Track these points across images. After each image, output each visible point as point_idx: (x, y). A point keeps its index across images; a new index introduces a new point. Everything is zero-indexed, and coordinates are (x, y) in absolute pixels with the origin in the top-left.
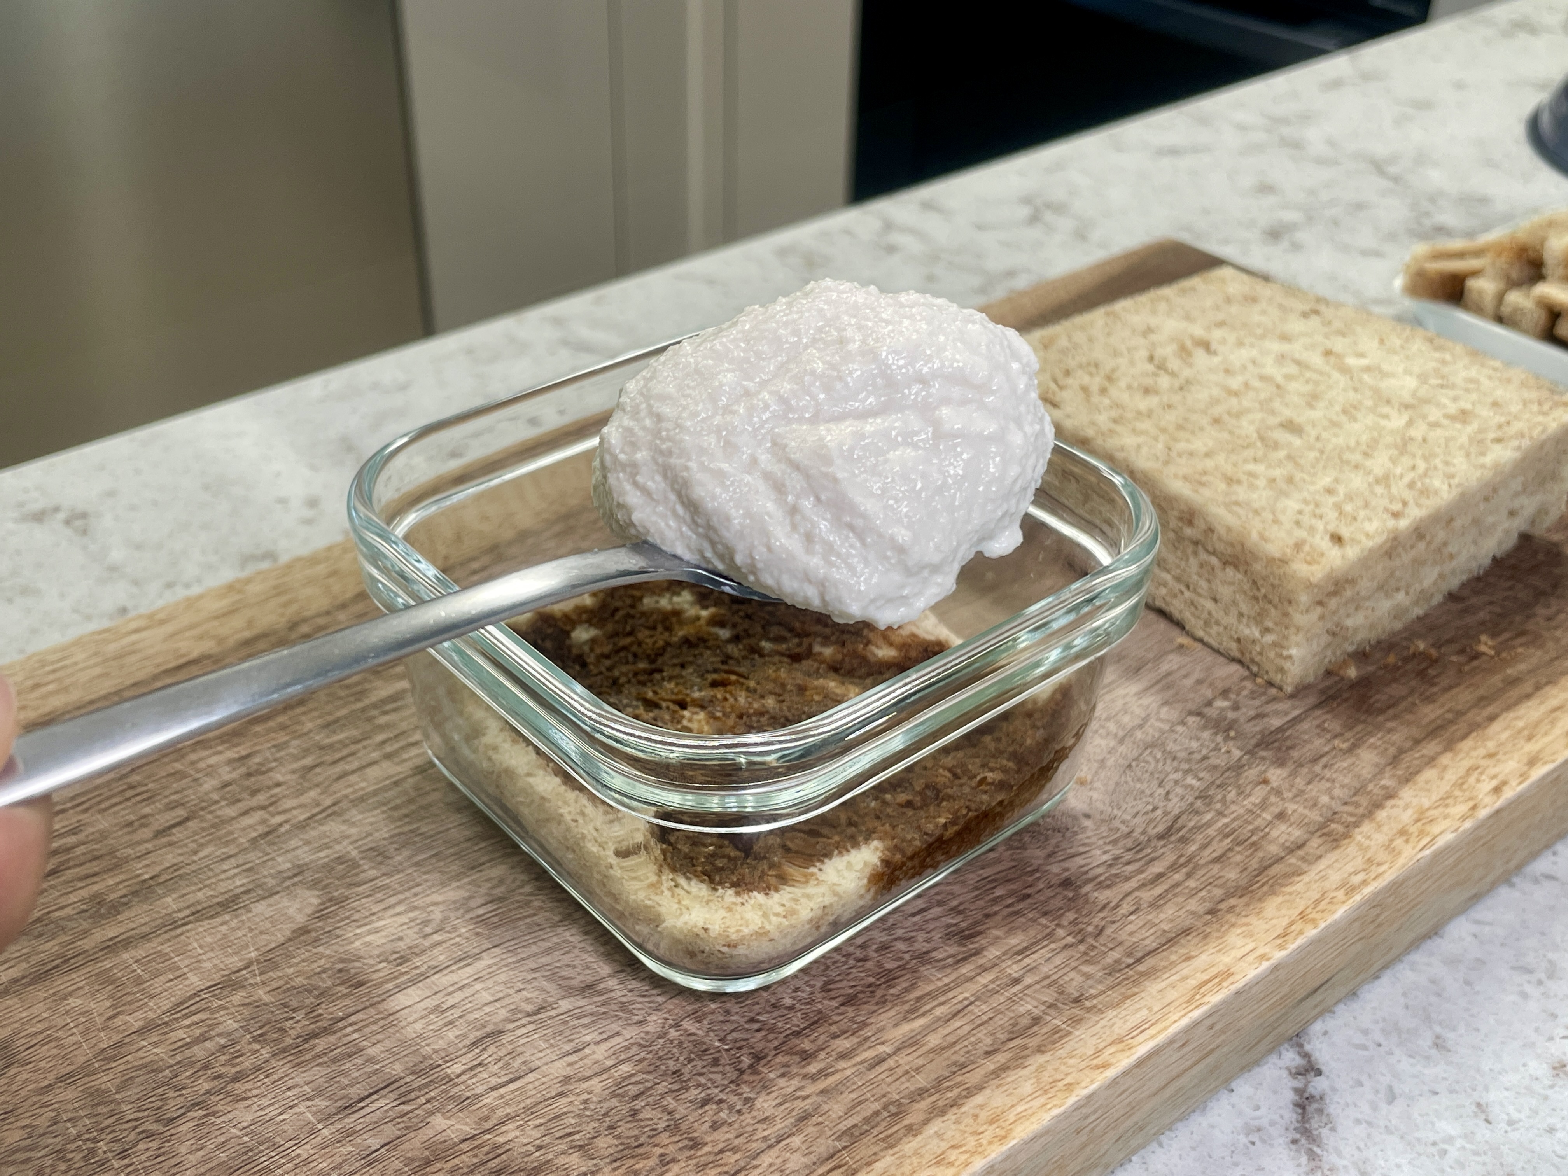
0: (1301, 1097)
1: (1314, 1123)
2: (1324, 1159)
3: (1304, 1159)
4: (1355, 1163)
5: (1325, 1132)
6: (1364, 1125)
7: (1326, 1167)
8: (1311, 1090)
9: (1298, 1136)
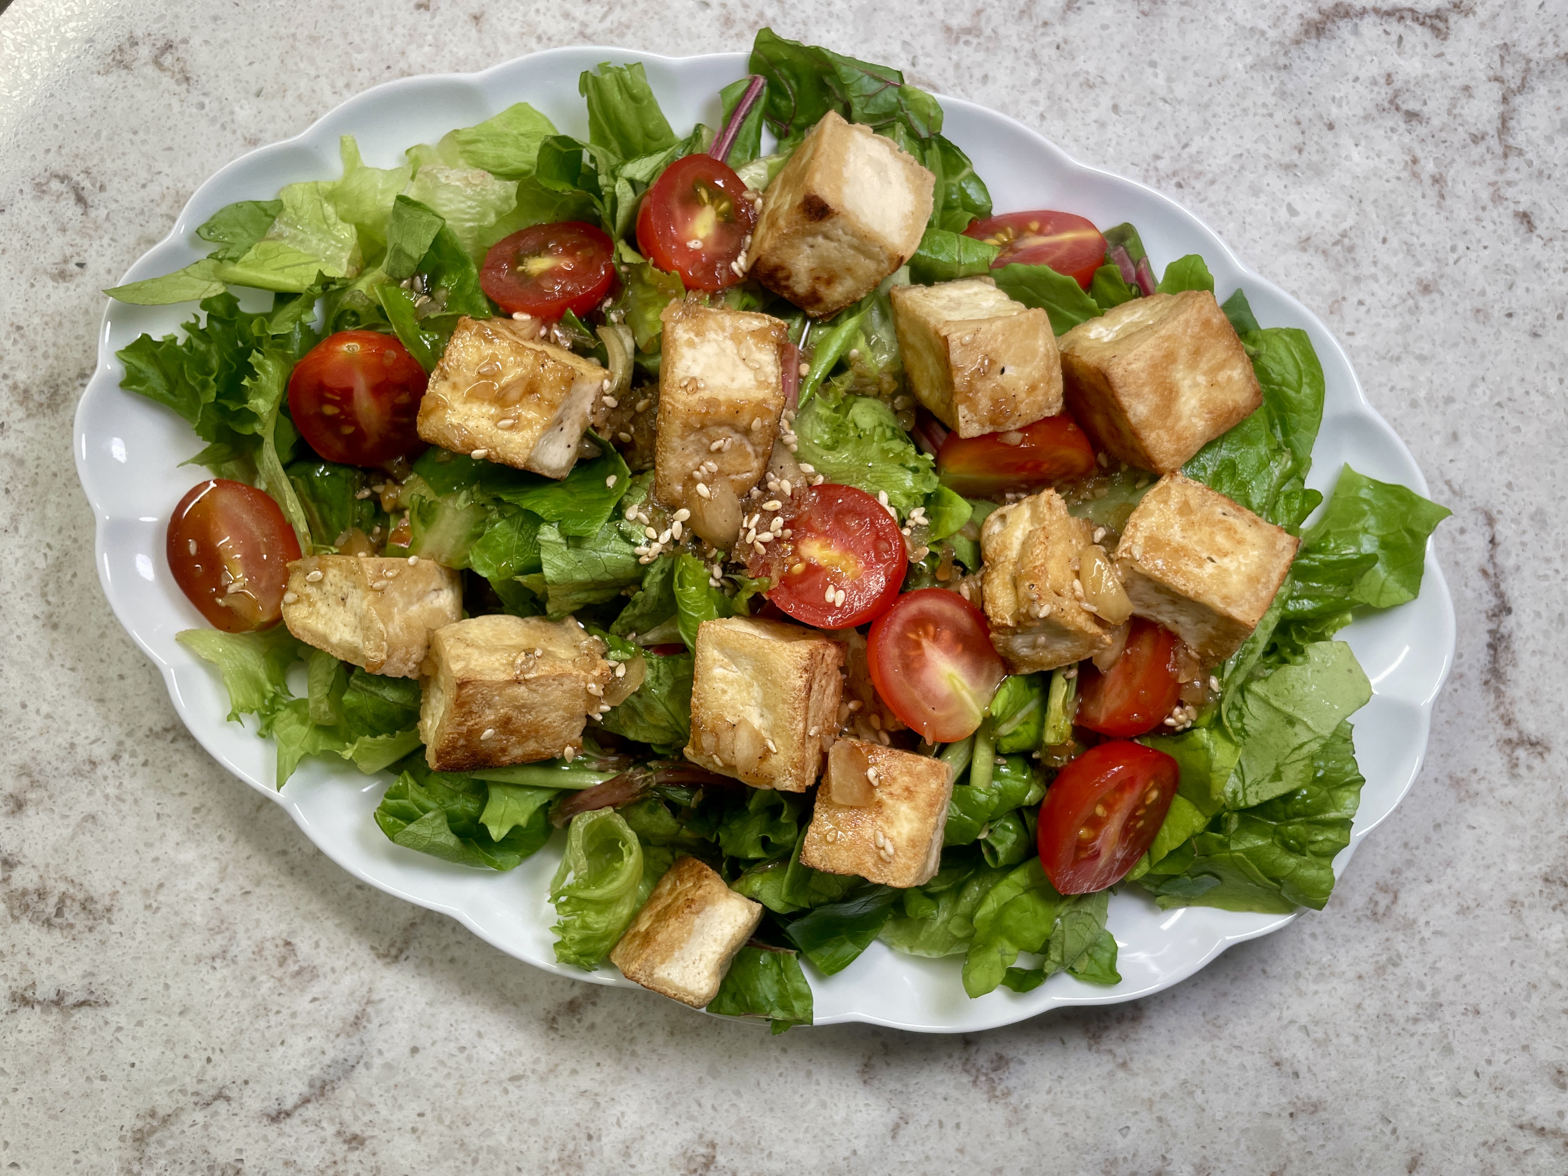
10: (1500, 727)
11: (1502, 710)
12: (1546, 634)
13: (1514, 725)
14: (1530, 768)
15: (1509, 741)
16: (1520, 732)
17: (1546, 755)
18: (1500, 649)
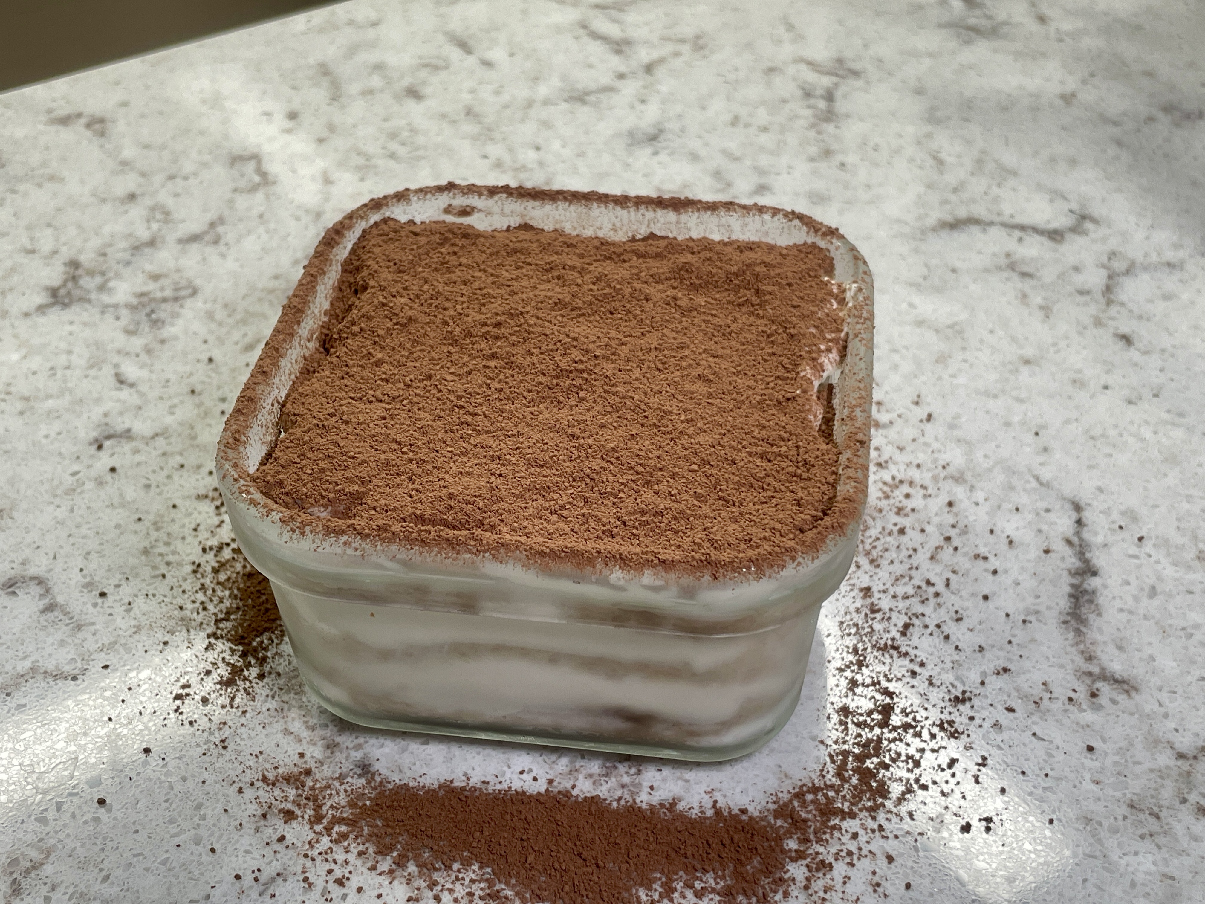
0: (1077, 590)
1: (1084, 610)
2: (1088, 636)
3: (1071, 635)
4: (1113, 640)
5: (1092, 617)
6: (1126, 613)
7: (1089, 640)
8: (1085, 586)
9: (1069, 618)
10: (1080, 661)
11: (1082, 647)
12: (1136, 599)
13: (1095, 661)
14: (1114, 702)
15: (1090, 674)
16: (1103, 669)
17: (1133, 694)
18: (1082, 600)
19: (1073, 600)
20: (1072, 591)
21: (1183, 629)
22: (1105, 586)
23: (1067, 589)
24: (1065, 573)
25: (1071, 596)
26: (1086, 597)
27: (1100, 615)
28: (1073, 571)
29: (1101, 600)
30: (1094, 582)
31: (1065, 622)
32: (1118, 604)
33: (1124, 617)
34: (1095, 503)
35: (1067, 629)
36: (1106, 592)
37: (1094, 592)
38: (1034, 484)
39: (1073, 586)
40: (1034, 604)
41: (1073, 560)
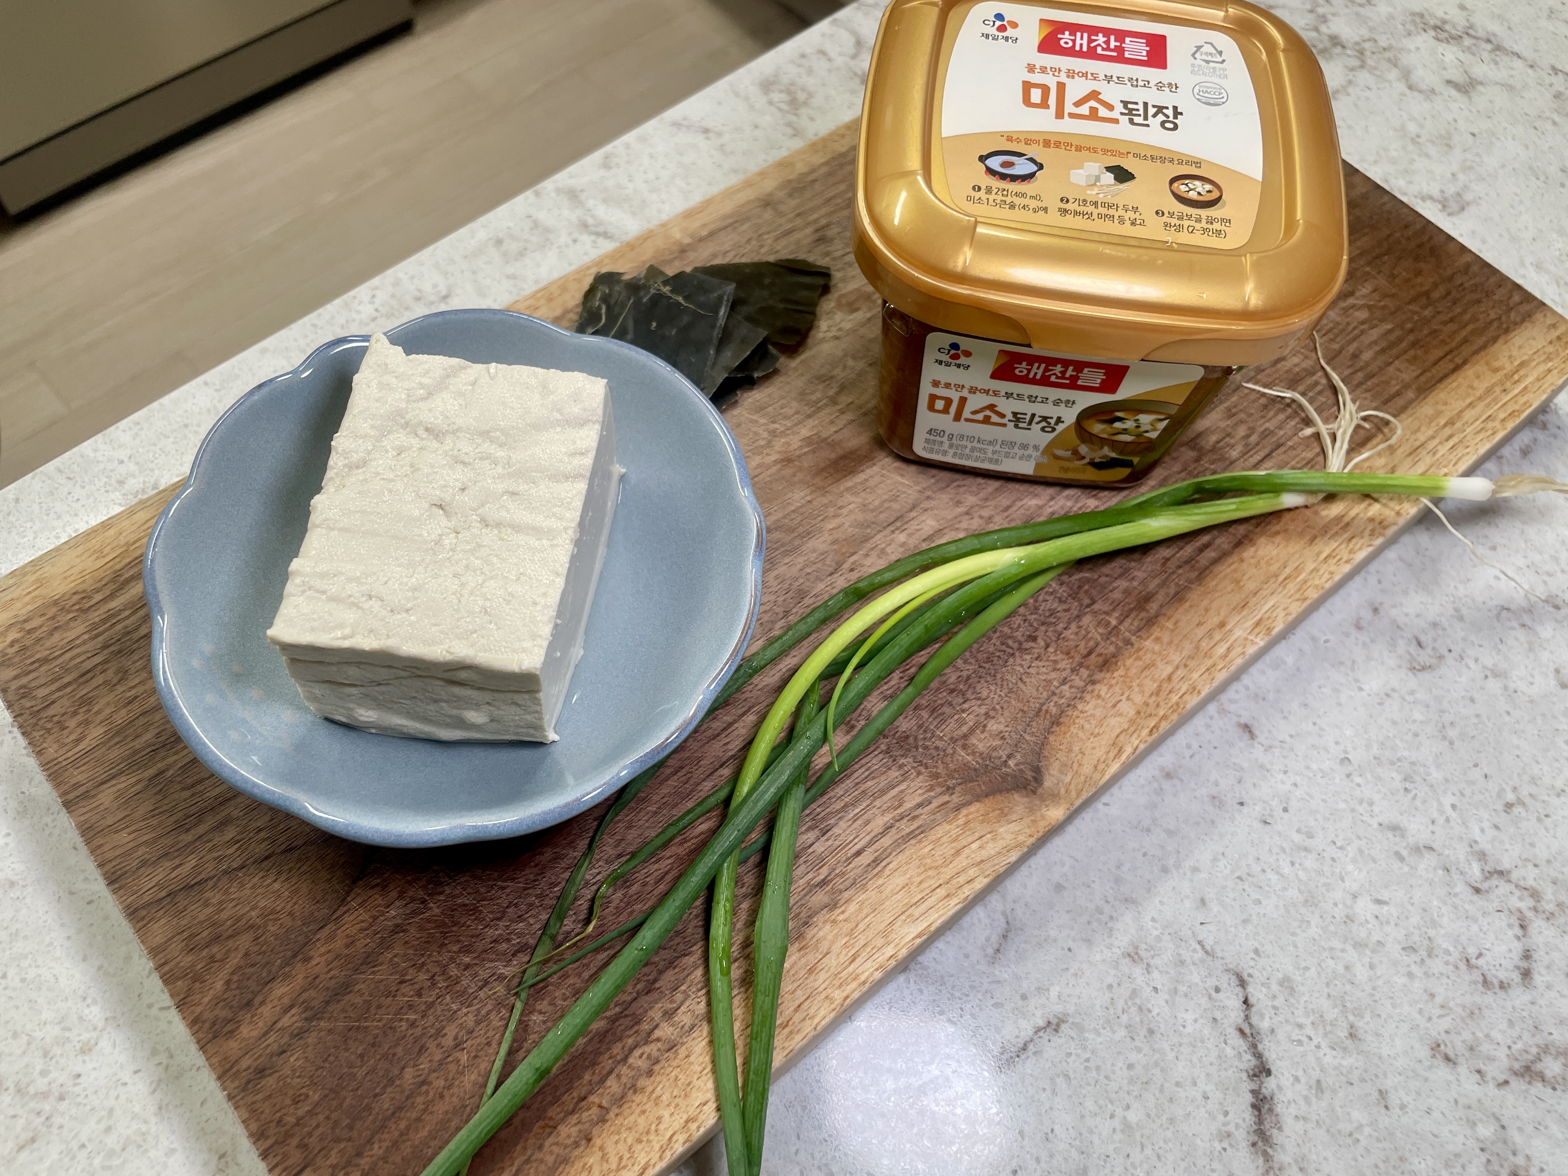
0: (1257, 1098)
1: (1267, 1124)
2: (1275, 1159)
3: (1261, 1160)
4: (1296, 1161)
5: (1275, 1132)
6: (1302, 1122)
7: (1276, 1166)
9: (1256, 1138)
19: (1256, 1113)
20: (1254, 1100)
21: (1351, 1135)
22: (1279, 1087)
23: (1249, 1098)
24: (1244, 1076)
25: (1254, 1106)
26: (1267, 1107)
27: (1280, 1129)
28: (1251, 1073)
29: (1279, 1109)
30: (1270, 1085)
31: (1254, 1144)
32: (1293, 1110)
33: (1300, 1126)
34: (1256, 973)
35: (1257, 1153)
36: (1282, 1098)
37: (1272, 1099)
38: (1200, 954)
39: (1253, 1092)
40: (1225, 1124)
41: (1249, 1057)
